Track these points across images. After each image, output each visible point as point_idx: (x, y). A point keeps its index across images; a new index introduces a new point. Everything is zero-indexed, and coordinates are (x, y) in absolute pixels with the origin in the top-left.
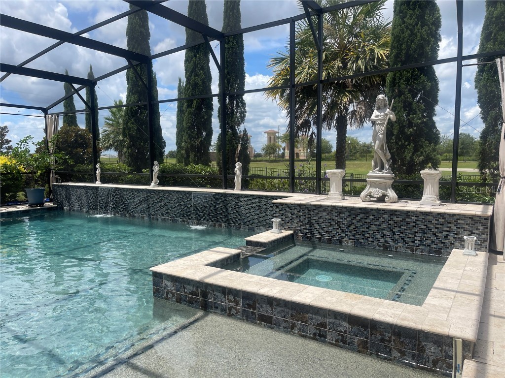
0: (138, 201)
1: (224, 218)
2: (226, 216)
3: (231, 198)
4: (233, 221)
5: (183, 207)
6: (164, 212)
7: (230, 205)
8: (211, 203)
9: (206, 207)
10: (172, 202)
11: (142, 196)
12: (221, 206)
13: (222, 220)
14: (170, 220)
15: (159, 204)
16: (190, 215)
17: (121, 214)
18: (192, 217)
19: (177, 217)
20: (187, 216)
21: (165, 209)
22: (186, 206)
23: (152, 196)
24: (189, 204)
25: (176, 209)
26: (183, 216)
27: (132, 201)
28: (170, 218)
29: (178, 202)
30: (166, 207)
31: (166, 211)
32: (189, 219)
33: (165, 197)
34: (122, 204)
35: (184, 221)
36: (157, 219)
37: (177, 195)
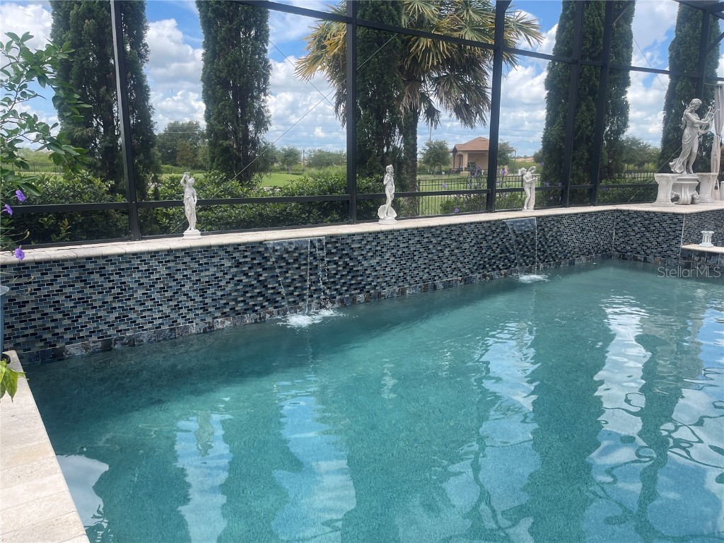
0: (392, 259)
1: (543, 255)
2: (544, 252)
3: (552, 222)
4: (552, 257)
5: (484, 251)
6: (449, 269)
7: (551, 232)
8: (528, 235)
9: (519, 243)
10: (466, 246)
11: (402, 245)
12: (540, 238)
13: (540, 259)
14: (461, 282)
15: (441, 254)
16: (495, 263)
17: (341, 301)
18: (497, 266)
19: (472, 272)
20: (490, 265)
21: (450, 262)
22: (489, 248)
23: (426, 240)
24: (495, 243)
25: (471, 257)
26: (484, 267)
27: (373, 262)
28: (460, 278)
29: (477, 243)
30: (453, 258)
31: (453, 266)
32: (493, 270)
33: (453, 237)
34: (347, 275)
35: (485, 276)
36: (435, 287)
37: (476, 230)
